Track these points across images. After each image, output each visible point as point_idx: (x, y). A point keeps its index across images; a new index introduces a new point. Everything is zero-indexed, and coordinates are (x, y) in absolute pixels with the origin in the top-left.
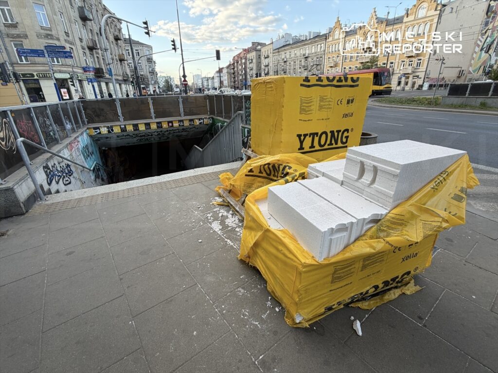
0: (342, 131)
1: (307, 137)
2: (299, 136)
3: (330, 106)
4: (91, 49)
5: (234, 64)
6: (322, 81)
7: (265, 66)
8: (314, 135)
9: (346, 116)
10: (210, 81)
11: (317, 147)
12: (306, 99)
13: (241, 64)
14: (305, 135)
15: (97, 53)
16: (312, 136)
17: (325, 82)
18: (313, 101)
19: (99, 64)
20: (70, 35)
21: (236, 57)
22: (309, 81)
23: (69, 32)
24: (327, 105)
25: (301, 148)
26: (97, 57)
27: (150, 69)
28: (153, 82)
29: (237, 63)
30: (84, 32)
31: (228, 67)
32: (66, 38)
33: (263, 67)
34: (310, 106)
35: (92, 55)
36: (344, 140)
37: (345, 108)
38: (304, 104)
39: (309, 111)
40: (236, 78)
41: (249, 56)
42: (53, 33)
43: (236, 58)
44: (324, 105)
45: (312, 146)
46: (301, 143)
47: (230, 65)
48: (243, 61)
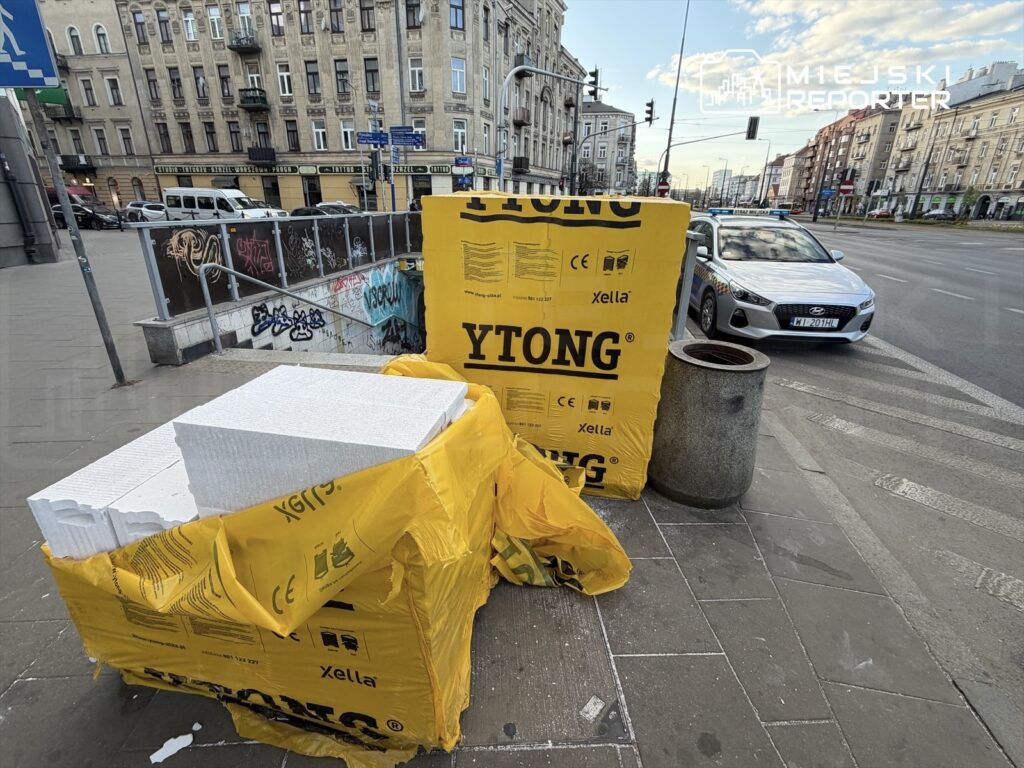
0: (595, 336)
1: (491, 334)
2: (470, 327)
3: (549, 270)
4: (518, 125)
5: (817, 145)
6: (519, 208)
7: (903, 151)
8: (508, 331)
9: (602, 298)
10: (749, 184)
11: (521, 361)
12: (477, 247)
13: (837, 146)
14: (485, 329)
15: (528, 132)
16: (503, 332)
17: (529, 211)
18: (499, 254)
19: (526, 151)
20: (491, 104)
21: (827, 130)
22: (482, 207)
23: (491, 99)
24: (541, 266)
25: (477, 354)
26: (526, 139)
27: (620, 159)
28: (618, 184)
29: (826, 143)
30: (515, 95)
31: (799, 154)
32: (484, 108)
33: (895, 153)
34: (492, 264)
35: (519, 135)
36: (606, 359)
37: (598, 280)
38: (474, 259)
39: (489, 274)
40: (814, 179)
41: (862, 127)
42: (468, 102)
43: (826, 133)
44: (533, 266)
45: (507, 356)
46: (477, 343)
47: (807, 149)
48: (844, 139)
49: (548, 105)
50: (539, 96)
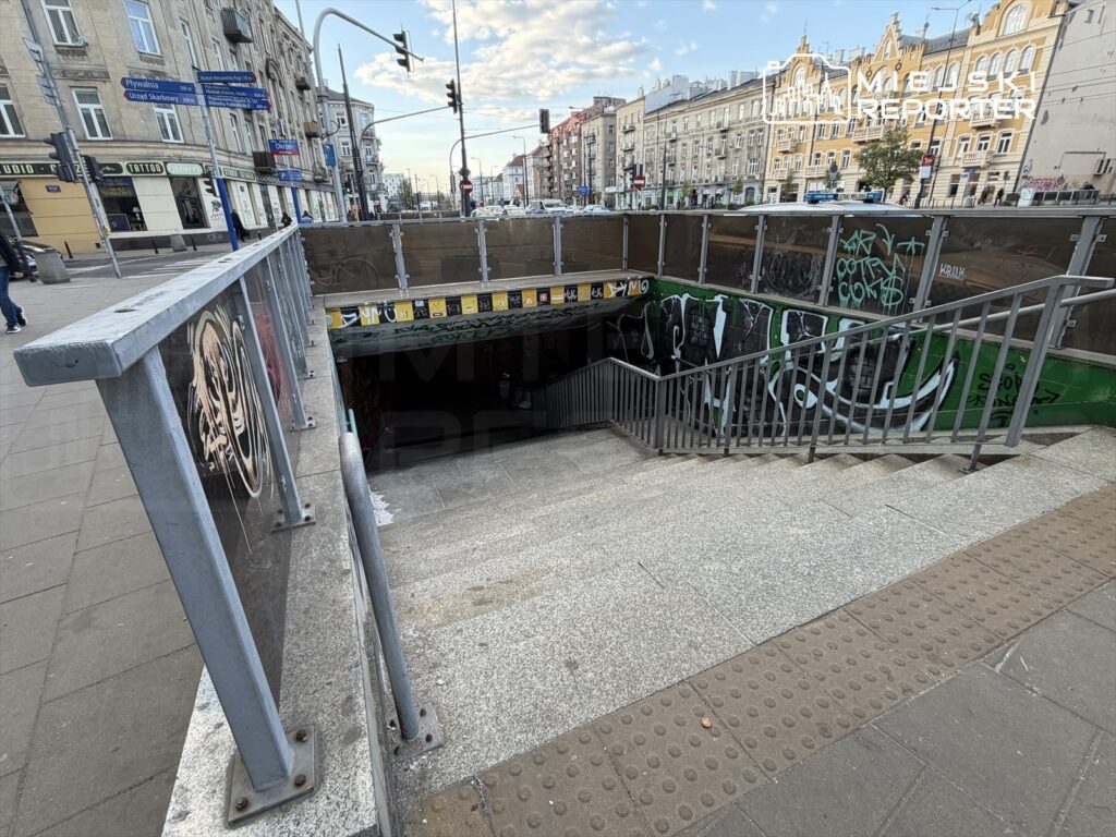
5: (549, 146)
7: (625, 151)
10: (492, 186)
13: (568, 147)
15: (261, 118)
23: (201, 68)
27: (369, 158)
29: (559, 144)
31: (536, 154)
33: (619, 153)
35: (251, 121)
40: (555, 178)
41: (587, 128)
42: (168, 69)
43: (555, 133)
48: (574, 139)
49: (277, 84)
50: (263, 70)
